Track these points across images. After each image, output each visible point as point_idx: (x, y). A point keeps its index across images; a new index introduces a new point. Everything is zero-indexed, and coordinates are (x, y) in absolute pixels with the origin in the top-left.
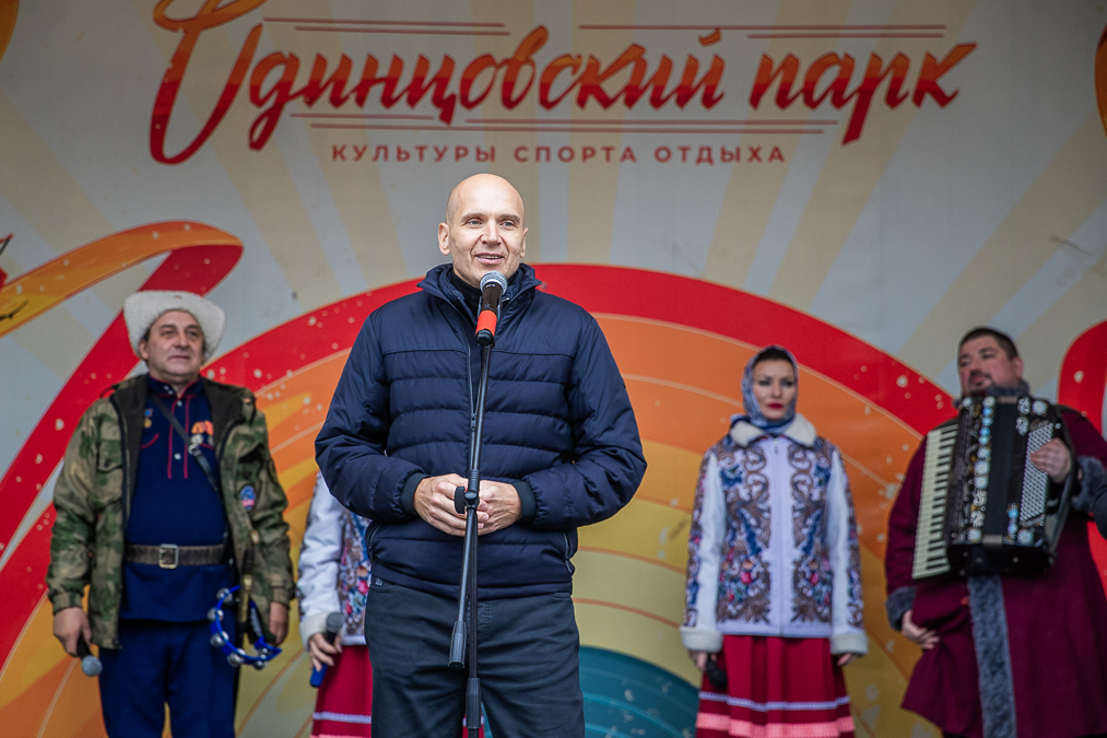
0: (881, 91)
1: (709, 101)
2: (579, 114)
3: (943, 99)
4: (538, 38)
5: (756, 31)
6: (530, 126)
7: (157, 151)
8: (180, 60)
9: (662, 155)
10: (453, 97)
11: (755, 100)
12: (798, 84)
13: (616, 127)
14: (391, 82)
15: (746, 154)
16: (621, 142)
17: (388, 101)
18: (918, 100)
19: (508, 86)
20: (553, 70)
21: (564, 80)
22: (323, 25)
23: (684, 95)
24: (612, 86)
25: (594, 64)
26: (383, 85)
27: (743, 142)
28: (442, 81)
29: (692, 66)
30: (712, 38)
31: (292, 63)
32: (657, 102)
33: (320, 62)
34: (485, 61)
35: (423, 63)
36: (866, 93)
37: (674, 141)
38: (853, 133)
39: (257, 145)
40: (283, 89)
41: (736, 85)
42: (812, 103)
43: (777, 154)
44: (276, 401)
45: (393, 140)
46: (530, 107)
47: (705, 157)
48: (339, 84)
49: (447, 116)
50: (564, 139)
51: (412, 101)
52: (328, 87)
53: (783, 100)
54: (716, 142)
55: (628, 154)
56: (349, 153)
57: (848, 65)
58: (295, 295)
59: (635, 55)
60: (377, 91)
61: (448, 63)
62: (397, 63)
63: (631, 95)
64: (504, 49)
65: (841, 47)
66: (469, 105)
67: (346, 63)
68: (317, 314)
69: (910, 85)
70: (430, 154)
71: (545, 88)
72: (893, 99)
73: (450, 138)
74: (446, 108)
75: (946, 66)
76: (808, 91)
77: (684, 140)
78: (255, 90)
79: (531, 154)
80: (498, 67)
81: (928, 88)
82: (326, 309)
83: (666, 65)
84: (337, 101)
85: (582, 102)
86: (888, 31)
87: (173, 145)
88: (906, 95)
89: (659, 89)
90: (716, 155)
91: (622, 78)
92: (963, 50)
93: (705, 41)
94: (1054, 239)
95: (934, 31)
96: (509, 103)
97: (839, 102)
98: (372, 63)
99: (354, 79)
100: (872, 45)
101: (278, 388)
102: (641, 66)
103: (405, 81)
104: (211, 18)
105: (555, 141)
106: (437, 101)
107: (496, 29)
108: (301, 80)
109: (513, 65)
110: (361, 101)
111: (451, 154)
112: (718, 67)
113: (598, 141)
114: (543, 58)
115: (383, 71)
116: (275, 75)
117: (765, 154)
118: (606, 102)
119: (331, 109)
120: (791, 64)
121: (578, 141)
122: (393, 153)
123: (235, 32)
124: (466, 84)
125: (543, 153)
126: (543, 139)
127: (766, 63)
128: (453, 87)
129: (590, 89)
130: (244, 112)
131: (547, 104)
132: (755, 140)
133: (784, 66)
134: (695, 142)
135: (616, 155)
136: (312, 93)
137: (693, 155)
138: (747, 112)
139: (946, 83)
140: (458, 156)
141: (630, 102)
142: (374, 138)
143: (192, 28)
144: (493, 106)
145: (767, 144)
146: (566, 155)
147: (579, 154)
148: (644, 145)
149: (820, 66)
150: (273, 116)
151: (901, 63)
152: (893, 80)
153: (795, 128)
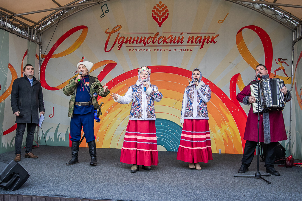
0: (206, 41)
1: (181, 43)
2: (163, 44)
3: (215, 42)
4: (157, 34)
5: (188, 33)
6: (156, 46)
7: (105, 51)
8: (109, 38)
9: (175, 50)
10: (146, 42)
11: (188, 42)
12: (194, 40)
13: (168, 46)
14: (137, 40)
15: (187, 50)
16: (169, 48)
17: (137, 43)
18: (211, 43)
19: (153, 41)
20: (160, 38)
21: (161, 40)
22: (128, 33)
23: (178, 42)
24: (168, 41)
25: (165, 37)
26: (136, 41)
27: (186, 48)
28: (144, 40)
29: (179, 38)
30: (182, 34)
31: (124, 38)
32: (174, 43)
33: (128, 38)
34: (150, 37)
35: (142, 37)
36: (204, 41)
37: (176, 48)
38: (202, 47)
39: (119, 49)
40: (122, 41)
41: (185, 40)
42: (196, 43)
43: (191, 50)
44: (121, 85)
45: (137, 48)
46: (156, 44)
47: (181, 50)
48: (130, 41)
49: (145, 45)
50: (161, 48)
51: (140, 43)
52: (129, 41)
53: (192, 43)
54: (182, 48)
55: (170, 50)
56: (131, 50)
57: (201, 37)
58: (124, 70)
59: (171, 36)
60: (135, 42)
61: (145, 37)
62: (138, 38)
63: (171, 42)
64: (153, 36)
65: (200, 35)
66: (148, 43)
67: (131, 38)
69: (210, 40)
70: (142, 50)
71: (158, 41)
72: (207, 42)
73: (145, 48)
74: (145, 44)
75: (215, 38)
76: (195, 41)
78: (119, 42)
79: (156, 50)
80: (152, 38)
81: (212, 41)
82: (128, 72)
83: (175, 37)
84: (130, 43)
85: (164, 43)
86: (207, 33)
87: (107, 50)
88: (209, 42)
89: (174, 41)
90: (182, 50)
91: (169, 39)
92: (217, 35)
93: (181, 34)
94: (230, 62)
95: (214, 33)
96: (153, 43)
97: (200, 43)
98: (135, 38)
99: (132, 40)
100: (205, 35)
101: (121, 83)
102: (172, 38)
103: (139, 40)
104: (113, 32)
105: (160, 48)
106: (143, 43)
107: (152, 33)
108: (125, 41)
109: (154, 38)
110: (133, 43)
111: (145, 50)
112: (183, 38)
113: (166, 48)
114: (158, 37)
115: (136, 39)
116: (122, 40)
117: (189, 50)
118: (167, 43)
119: (129, 44)
120: (193, 37)
121: (163, 48)
122: (137, 50)
123: (116, 34)
124: (147, 40)
125: (158, 50)
126: (158, 48)
127: (190, 37)
128: (146, 41)
129: (165, 41)
130: (117, 45)
131: (159, 43)
132: (188, 48)
133: (192, 38)
134: (179, 48)
135: (168, 50)
136: (126, 42)
137: (179, 50)
138: (187, 44)
139: (215, 40)
141: (170, 43)
142: (135, 48)
143: (110, 33)
144: (151, 44)
145: (189, 49)
146: (161, 50)
147: (163, 50)
148: (172, 49)
149: (197, 38)
150: (121, 45)
151: (209, 37)
152: (208, 40)
153: (194, 46)
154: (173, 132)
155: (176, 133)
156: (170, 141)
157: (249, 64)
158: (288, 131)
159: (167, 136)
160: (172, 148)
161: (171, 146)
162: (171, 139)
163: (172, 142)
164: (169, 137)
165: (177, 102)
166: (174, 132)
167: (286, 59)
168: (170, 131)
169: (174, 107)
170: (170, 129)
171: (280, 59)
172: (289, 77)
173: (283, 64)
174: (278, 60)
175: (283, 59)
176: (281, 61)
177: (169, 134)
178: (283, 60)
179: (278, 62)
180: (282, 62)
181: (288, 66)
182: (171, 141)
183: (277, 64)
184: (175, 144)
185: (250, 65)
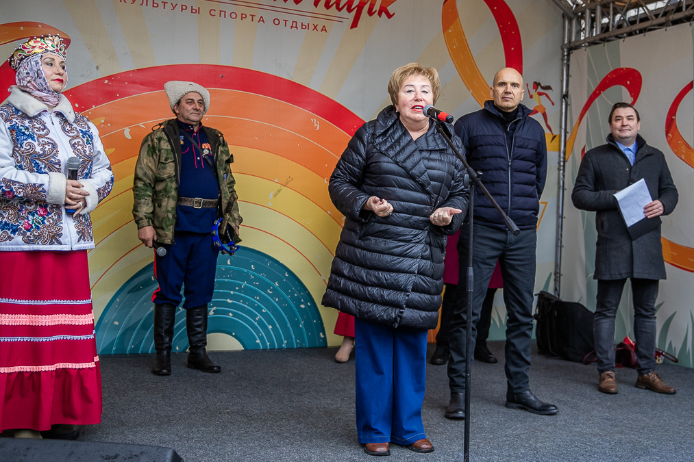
0: (366, 8)
1: (296, 1)
3: (389, 16)
9: (276, 22)
11: (316, 4)
13: (257, 6)
15: (312, 27)
16: (258, 13)
18: (380, 14)
27: (312, 21)
36: (360, 7)
37: (282, 17)
38: (354, 25)
42: (339, 10)
43: (324, 29)
47: (294, 25)
50: (234, 8)
53: (328, 6)
54: (300, 20)
55: (261, 20)
58: (97, 68)
68: (109, 78)
69: (377, 8)
70: (169, 6)
72: (370, 13)
76: (337, 3)
77: (286, 17)
79: (217, 13)
81: (384, 10)
82: (113, 76)
88: (375, 11)
90: (299, 26)
97: (349, 10)
105: (229, 9)
111: (179, 8)
113: (248, 11)
117: (319, 28)
121: (240, 10)
122: (150, 3)
125: (223, 13)
126: (225, 7)
132: (316, 22)
134: (291, 18)
135: (256, 19)
138: (312, 8)
139: (390, 9)
140: (182, 9)
145: (321, 23)
146: (233, 16)
147: (239, 16)
148: (268, 16)
152: (371, 4)
153: (332, 19)
154: (264, 286)
155: (274, 290)
156: (254, 316)
157: (471, 91)
158: (551, 274)
159: (245, 301)
160: (261, 339)
161: (258, 332)
162: (259, 309)
163: (260, 322)
164: (252, 304)
165: (279, 191)
166: (268, 286)
167: (548, 88)
168: (255, 285)
169: (270, 205)
170: (257, 279)
171: (536, 85)
172: (555, 133)
173: (544, 100)
174: (534, 88)
175: (543, 85)
176: (540, 90)
177: (253, 293)
178: (543, 88)
179: (533, 92)
180: (540, 94)
181: (553, 104)
182: (259, 316)
183: (531, 97)
184: (270, 327)
185: (472, 94)
